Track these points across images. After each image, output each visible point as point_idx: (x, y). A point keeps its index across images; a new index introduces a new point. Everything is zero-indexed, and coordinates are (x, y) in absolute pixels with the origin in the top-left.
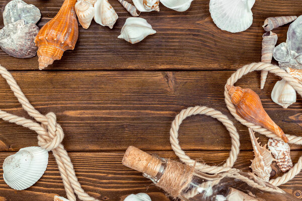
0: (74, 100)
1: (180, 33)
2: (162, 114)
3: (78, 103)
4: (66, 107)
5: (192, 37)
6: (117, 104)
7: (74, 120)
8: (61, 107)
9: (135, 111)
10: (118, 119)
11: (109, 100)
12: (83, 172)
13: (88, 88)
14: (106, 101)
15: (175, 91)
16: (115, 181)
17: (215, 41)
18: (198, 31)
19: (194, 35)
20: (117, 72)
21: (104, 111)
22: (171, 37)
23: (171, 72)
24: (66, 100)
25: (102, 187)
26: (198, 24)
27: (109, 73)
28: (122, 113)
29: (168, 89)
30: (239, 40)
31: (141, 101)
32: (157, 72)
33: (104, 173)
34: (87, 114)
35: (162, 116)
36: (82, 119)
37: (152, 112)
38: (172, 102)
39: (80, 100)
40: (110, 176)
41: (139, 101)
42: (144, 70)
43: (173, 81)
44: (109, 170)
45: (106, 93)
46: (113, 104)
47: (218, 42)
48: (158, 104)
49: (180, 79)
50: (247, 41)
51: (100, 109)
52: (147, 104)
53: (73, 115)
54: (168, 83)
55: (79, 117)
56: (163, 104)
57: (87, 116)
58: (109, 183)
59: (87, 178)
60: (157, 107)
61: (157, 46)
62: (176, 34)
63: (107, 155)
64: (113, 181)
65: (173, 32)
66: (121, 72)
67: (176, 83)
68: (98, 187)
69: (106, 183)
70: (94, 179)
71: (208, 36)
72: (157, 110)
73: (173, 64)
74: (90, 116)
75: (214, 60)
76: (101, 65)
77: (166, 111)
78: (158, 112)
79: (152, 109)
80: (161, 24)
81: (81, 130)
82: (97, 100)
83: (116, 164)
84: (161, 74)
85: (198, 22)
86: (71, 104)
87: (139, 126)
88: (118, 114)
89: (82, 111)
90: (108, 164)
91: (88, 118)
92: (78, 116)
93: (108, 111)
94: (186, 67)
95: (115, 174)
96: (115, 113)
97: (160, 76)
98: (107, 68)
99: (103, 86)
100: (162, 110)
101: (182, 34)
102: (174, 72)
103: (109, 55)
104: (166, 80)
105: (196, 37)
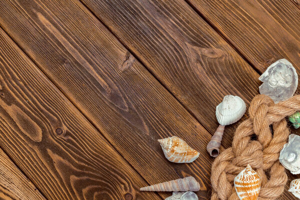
0: (53, 12)
1: (168, 38)
2: (99, 79)
3: (53, 16)
4: (43, 11)
5: (172, 48)
6: (77, 42)
7: (39, 24)
8: (40, 7)
9: (83, 58)
10: (67, 52)
11: (74, 34)
12: (7, 62)
13: (70, 14)
14: (73, 33)
15: (123, 72)
16: (21, 90)
17: (186, 67)
18: (181, 49)
19: (175, 49)
20: (99, 22)
21: (63, 38)
22: (159, 35)
23: (134, 58)
24: (48, 7)
25: (8, 85)
26: (186, 45)
27: (94, 17)
28: (73, 51)
29: (120, 67)
30: (203, 83)
31: (94, 56)
32: (124, 48)
33: (19, 77)
34: (52, 29)
35: (97, 79)
36: (45, 29)
37: (94, 71)
38: (114, 77)
39: (56, 16)
40: (21, 83)
41: (93, 55)
42: (118, 39)
43: (129, 65)
44: (24, 78)
45: (78, 28)
46: (75, 39)
47: (187, 69)
48: (103, 69)
49: (134, 68)
50: (208, 89)
51: (63, 34)
52: (95, 62)
53: (42, 21)
54: (124, 63)
55: (44, 26)
56: (106, 73)
57: (50, 30)
58: (15, 87)
59: (5, 69)
60: (100, 70)
61: (143, 31)
62: (164, 37)
63: (33, 67)
64: (19, 88)
65: (163, 33)
66: (102, 25)
67: (129, 68)
68: (6, 82)
69: (13, 85)
70: (9, 75)
71: (184, 59)
72: (98, 72)
73: (141, 54)
74: (51, 32)
75: (172, 79)
76: (95, 8)
77: (103, 79)
78: (97, 75)
79: (95, 68)
80: (161, 20)
81: (36, 35)
82: (67, 27)
83: (33, 79)
84: (126, 52)
85: (187, 44)
86: (48, 12)
87: (75, 71)
88: (70, 49)
89: (50, 24)
90: (29, 74)
91: (49, 33)
92: (44, 24)
93: (66, 40)
94: (148, 65)
95: (25, 85)
96: (69, 47)
97: (124, 52)
98: (95, 13)
99: (80, 22)
100: (101, 76)
101: (168, 41)
102: (136, 60)
103: (106, 7)
104: (125, 60)
105: (175, 52)
